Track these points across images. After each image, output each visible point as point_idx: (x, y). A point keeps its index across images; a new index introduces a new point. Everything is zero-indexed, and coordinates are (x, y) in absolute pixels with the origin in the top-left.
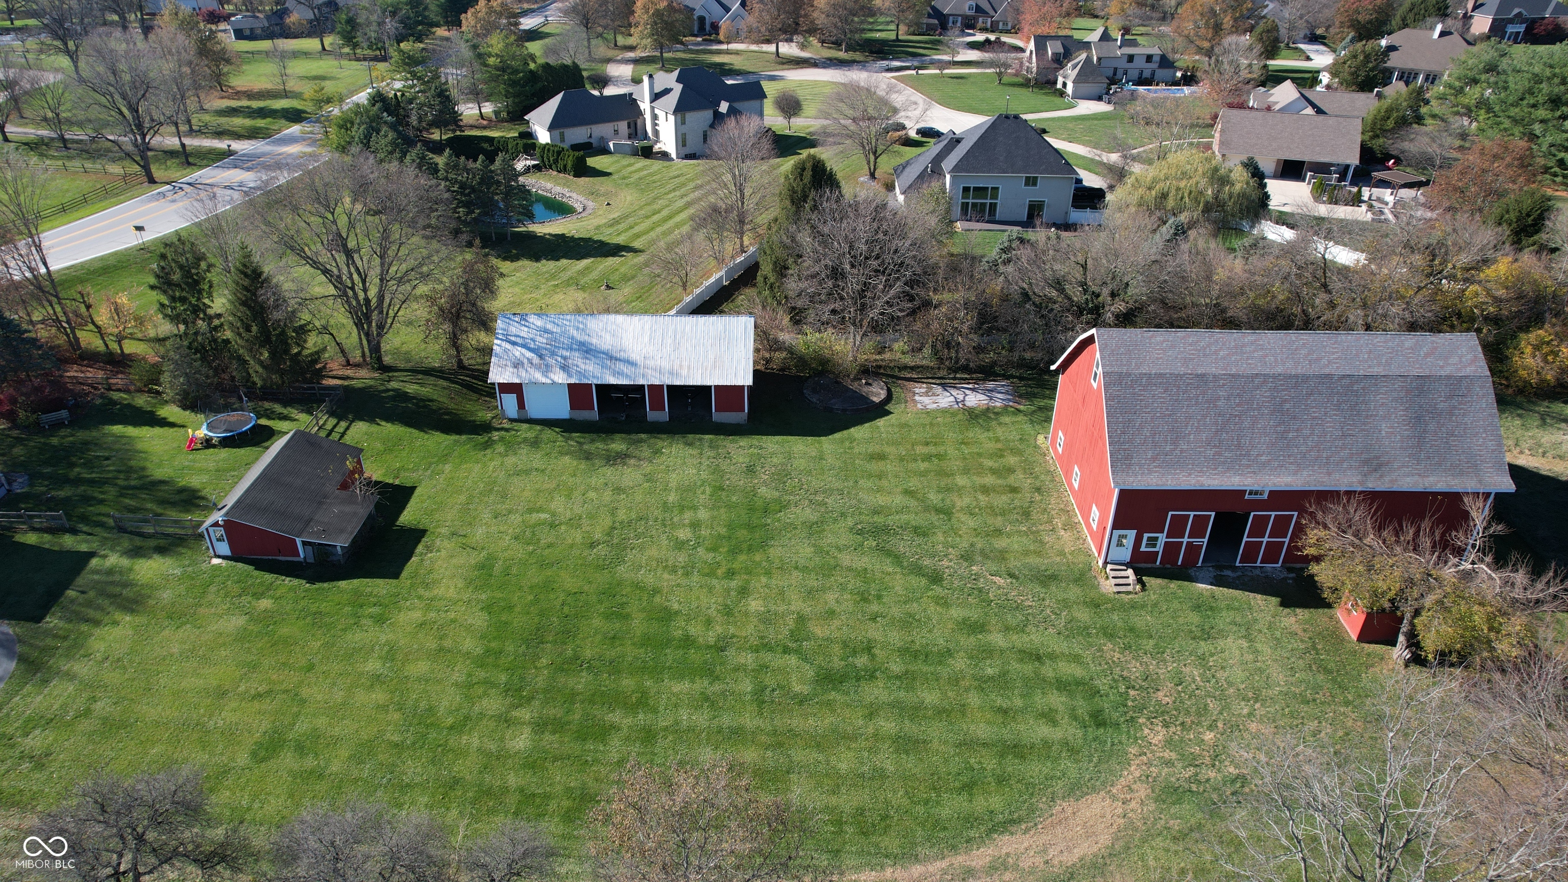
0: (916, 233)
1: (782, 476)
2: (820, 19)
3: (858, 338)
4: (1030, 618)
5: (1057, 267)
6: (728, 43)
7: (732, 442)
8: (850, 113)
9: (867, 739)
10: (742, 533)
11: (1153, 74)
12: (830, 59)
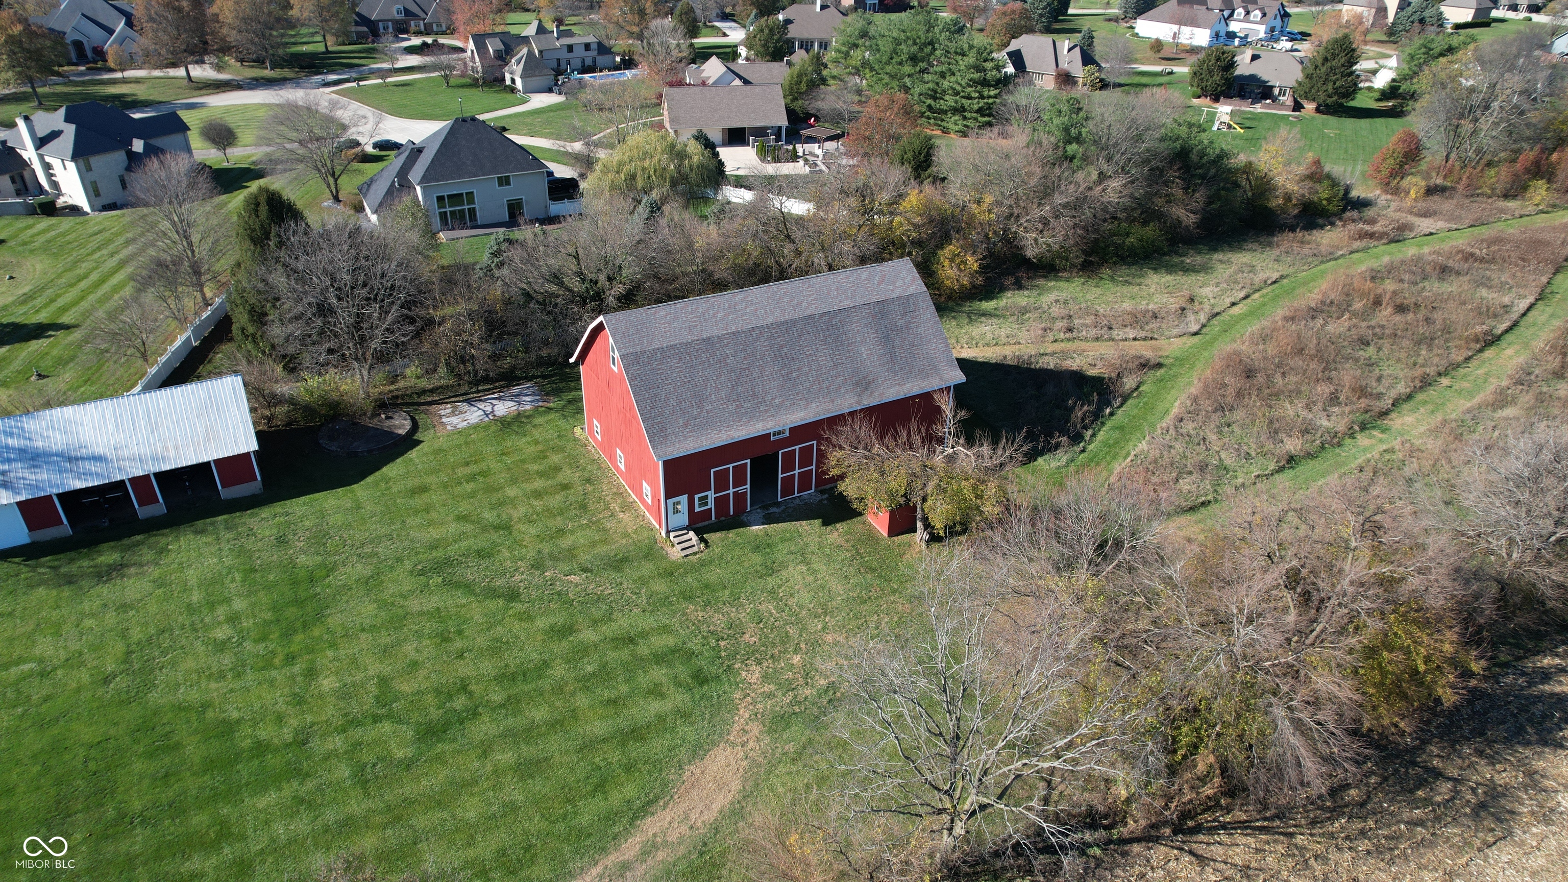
0: (401, 253)
1: (319, 538)
2: (233, 37)
3: (365, 373)
4: (613, 605)
5: (551, 262)
6: (122, 70)
7: (252, 516)
8: (294, 135)
9: (487, 779)
10: (291, 612)
11: (594, 61)
12: (256, 79)
